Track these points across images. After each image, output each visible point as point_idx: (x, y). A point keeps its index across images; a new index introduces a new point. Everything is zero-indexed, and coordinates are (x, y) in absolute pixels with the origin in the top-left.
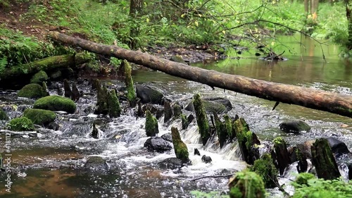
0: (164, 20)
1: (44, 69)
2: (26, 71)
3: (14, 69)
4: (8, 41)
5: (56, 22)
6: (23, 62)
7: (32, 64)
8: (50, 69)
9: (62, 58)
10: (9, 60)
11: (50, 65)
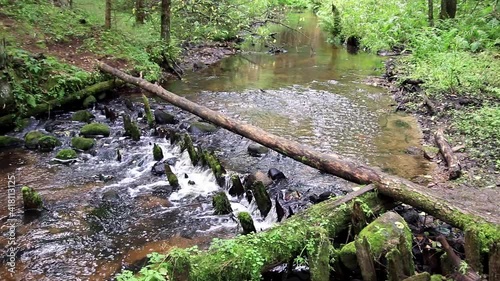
0: (197, 23)
1: (93, 94)
2: (79, 97)
3: (70, 96)
4: (65, 75)
5: (103, 52)
6: (77, 90)
7: (83, 91)
8: (97, 94)
9: (106, 84)
10: (65, 90)
11: (96, 90)
